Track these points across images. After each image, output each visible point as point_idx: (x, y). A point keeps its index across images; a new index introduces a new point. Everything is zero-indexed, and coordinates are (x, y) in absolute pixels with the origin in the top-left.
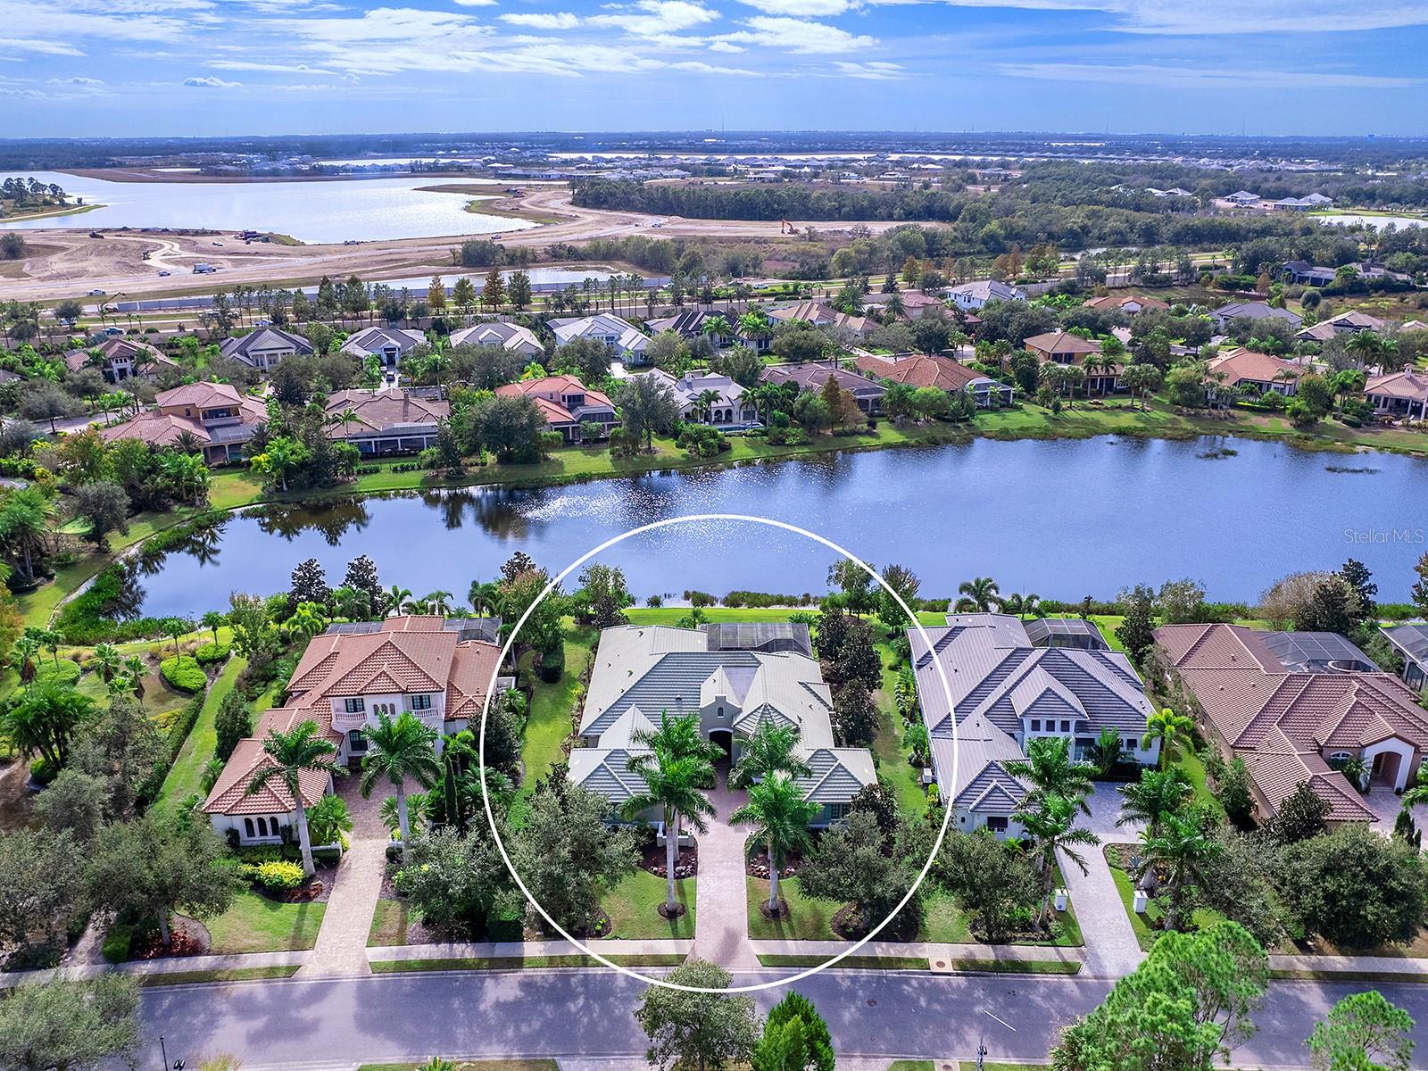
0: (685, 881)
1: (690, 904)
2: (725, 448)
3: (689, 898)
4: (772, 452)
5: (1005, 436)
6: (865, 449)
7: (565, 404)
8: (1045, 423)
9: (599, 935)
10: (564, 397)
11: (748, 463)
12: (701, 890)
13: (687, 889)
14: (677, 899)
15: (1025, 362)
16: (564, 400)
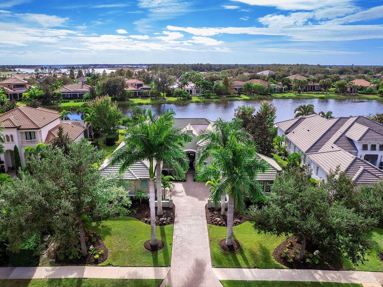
0: (166, 227)
1: (168, 241)
2: (190, 98)
3: (167, 237)
4: (206, 100)
5: (284, 98)
6: (237, 100)
7: (137, 87)
8: (296, 96)
9: (96, 263)
10: (136, 84)
11: (197, 102)
12: (176, 232)
13: (166, 232)
14: (159, 238)
15: (287, 80)
16: (136, 86)
